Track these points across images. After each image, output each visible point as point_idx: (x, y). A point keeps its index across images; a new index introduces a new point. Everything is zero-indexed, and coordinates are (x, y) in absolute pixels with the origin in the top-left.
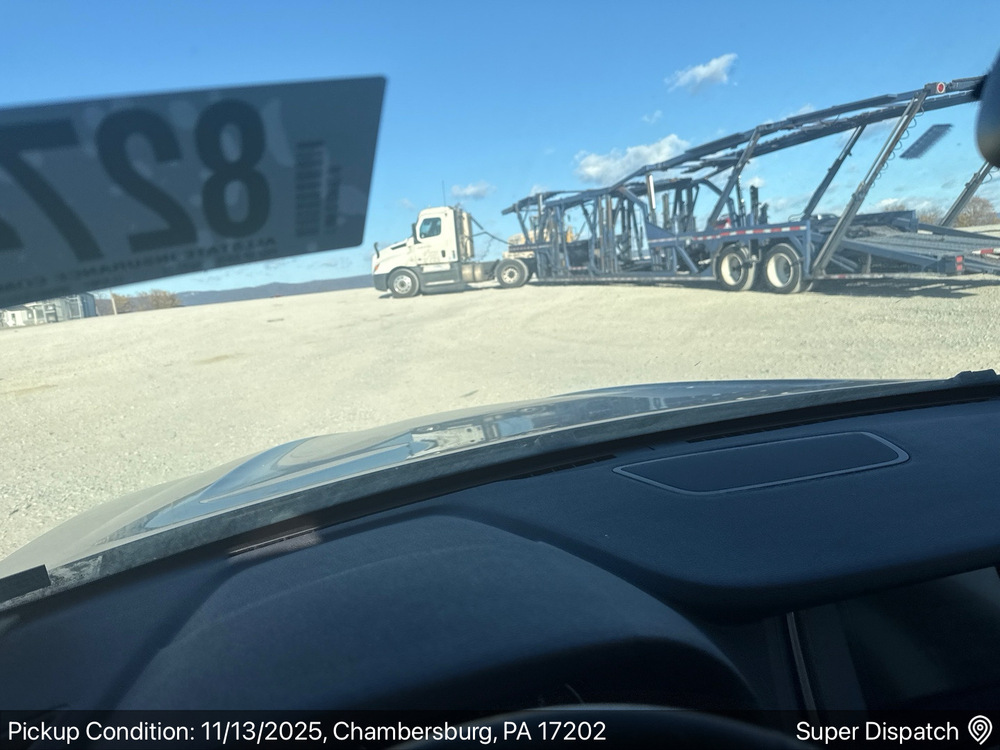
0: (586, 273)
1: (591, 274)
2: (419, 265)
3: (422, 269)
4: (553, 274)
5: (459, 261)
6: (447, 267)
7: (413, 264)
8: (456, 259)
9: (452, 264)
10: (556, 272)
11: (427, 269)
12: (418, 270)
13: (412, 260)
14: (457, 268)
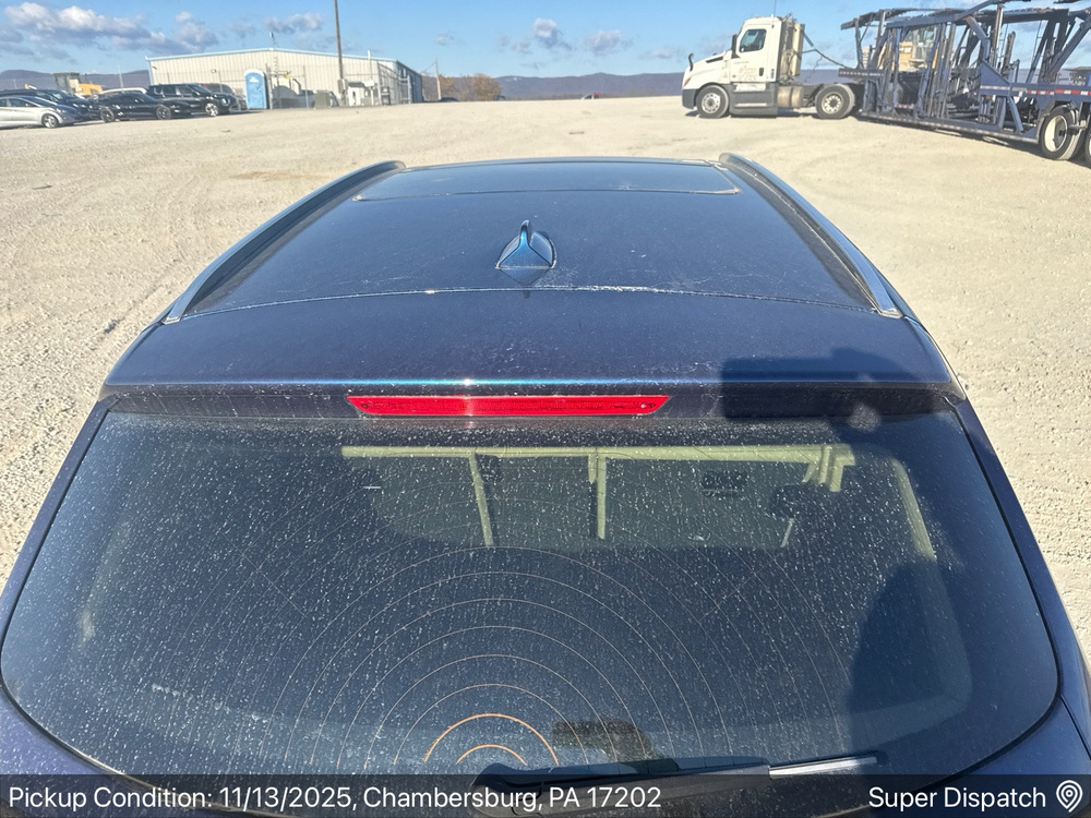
0: (911, 113)
1: (916, 115)
2: (732, 83)
3: (735, 87)
4: (878, 110)
5: (777, 81)
6: (762, 87)
7: (726, 81)
8: (774, 80)
9: (768, 84)
10: (880, 108)
11: (741, 88)
12: (730, 88)
13: (725, 76)
14: (772, 90)
